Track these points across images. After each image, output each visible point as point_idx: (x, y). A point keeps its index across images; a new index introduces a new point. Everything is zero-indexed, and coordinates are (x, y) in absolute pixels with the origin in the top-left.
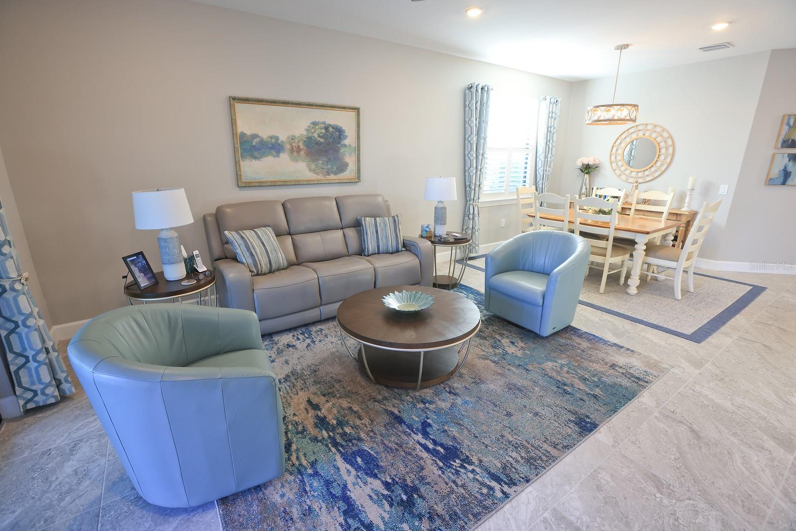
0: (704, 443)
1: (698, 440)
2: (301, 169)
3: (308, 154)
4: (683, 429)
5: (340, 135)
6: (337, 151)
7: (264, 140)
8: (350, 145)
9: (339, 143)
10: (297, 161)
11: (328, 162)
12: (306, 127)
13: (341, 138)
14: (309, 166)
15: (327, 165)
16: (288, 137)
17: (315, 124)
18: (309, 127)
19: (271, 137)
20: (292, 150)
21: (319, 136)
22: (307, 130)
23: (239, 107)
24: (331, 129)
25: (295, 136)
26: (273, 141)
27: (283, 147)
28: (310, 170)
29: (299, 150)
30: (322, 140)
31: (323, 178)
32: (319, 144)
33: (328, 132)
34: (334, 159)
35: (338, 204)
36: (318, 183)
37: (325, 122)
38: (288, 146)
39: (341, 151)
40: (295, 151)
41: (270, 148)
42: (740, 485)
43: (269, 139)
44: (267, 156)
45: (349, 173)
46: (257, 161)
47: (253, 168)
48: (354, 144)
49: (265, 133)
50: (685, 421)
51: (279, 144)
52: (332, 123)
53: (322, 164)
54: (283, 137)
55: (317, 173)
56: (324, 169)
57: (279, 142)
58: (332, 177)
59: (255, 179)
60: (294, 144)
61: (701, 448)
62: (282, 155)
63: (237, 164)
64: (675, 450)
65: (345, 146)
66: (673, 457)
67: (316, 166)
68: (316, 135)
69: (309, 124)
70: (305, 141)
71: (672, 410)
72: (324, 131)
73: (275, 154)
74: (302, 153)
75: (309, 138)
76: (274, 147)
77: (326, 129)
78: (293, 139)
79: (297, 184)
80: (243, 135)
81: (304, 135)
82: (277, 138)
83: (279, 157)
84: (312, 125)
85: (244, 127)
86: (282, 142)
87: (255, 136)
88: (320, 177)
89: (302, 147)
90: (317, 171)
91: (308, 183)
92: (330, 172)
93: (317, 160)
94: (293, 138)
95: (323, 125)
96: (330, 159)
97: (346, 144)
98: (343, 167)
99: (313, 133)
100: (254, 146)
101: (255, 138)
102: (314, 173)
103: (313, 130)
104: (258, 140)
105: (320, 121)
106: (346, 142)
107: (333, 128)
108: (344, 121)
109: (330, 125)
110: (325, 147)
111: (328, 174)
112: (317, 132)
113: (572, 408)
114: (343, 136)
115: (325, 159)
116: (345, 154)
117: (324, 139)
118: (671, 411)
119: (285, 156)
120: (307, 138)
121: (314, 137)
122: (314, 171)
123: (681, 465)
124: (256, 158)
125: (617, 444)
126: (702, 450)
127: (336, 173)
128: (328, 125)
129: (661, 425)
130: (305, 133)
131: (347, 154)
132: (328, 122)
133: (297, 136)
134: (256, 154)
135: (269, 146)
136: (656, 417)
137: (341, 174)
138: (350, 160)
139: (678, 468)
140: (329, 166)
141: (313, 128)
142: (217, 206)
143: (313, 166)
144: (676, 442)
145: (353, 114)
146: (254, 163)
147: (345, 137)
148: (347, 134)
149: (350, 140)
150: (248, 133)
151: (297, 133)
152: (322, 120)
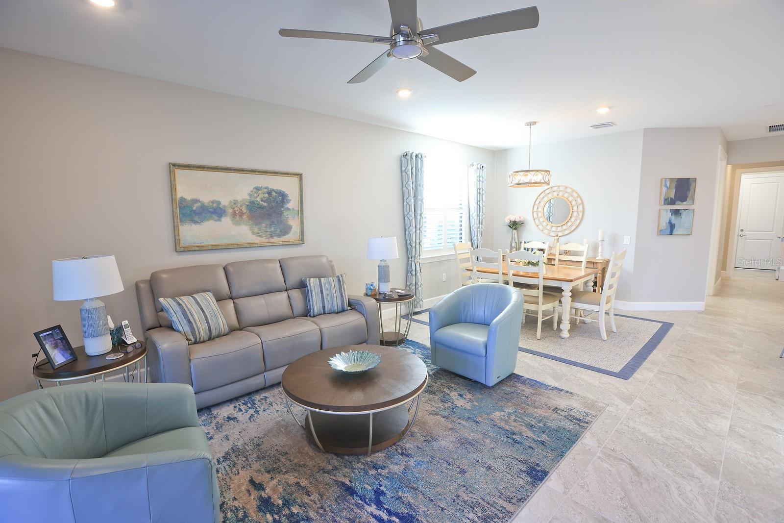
0: (644, 478)
1: (638, 476)
2: (244, 232)
3: (251, 218)
4: (624, 466)
5: (283, 199)
6: (281, 214)
7: (205, 204)
8: (293, 209)
9: (282, 207)
10: (239, 225)
11: (271, 225)
12: (249, 192)
13: (284, 202)
14: (251, 229)
15: (271, 228)
16: (231, 202)
17: (258, 189)
18: (252, 191)
19: (213, 202)
20: (234, 215)
21: (262, 201)
22: (250, 195)
23: (179, 173)
24: (274, 194)
25: (237, 201)
26: (215, 205)
27: (225, 211)
28: (253, 233)
29: (241, 214)
30: (265, 204)
31: (266, 240)
32: (261, 207)
33: (271, 197)
34: (278, 222)
35: (282, 266)
36: (262, 246)
37: (268, 187)
38: (231, 211)
39: (285, 214)
40: (237, 215)
41: (212, 213)
42: (680, 517)
43: (211, 204)
44: (208, 220)
46: (198, 226)
47: (191, 233)
48: (297, 208)
49: (206, 198)
50: (625, 458)
51: (221, 209)
52: (275, 188)
53: (265, 227)
54: (225, 202)
55: (260, 237)
56: (267, 232)
57: (221, 206)
58: (276, 239)
59: (195, 243)
60: (236, 209)
61: (641, 484)
62: (224, 219)
63: (175, 229)
64: (619, 489)
65: (288, 209)
66: (619, 497)
67: (260, 229)
68: (258, 199)
69: (252, 189)
70: (248, 205)
71: (613, 449)
72: (267, 195)
73: (216, 218)
74: (245, 217)
75: (252, 203)
76: (216, 211)
77: (269, 193)
78: (235, 204)
79: (240, 247)
80: (182, 199)
81: (247, 200)
82: (219, 203)
83: (221, 221)
84: (255, 190)
85: (184, 192)
86: (225, 206)
87: (195, 201)
88: (263, 240)
89: (244, 211)
90: (261, 234)
91: (251, 246)
92: (273, 235)
93: (260, 223)
94: (235, 202)
95: (266, 190)
96: (273, 222)
97: (289, 207)
98: (286, 230)
99: (256, 198)
100: (194, 211)
101: (196, 203)
102: (258, 236)
103: (256, 195)
104: (199, 204)
105: (263, 186)
106: (289, 205)
107: (276, 193)
108: (287, 186)
109: (273, 190)
110: (267, 210)
111: (272, 237)
112: (260, 197)
113: (522, 457)
114: (287, 200)
115: (268, 222)
116: (288, 217)
117: (267, 203)
118: (611, 450)
119: (226, 220)
120: (250, 202)
121: (257, 201)
122: (257, 234)
123: (627, 504)
124: (196, 222)
125: (567, 490)
126: (643, 485)
127: (279, 236)
128: (271, 190)
129: (605, 465)
130: (248, 198)
131: (290, 217)
132: (271, 187)
133: (239, 201)
134: (196, 218)
135: (211, 210)
136: (599, 458)
137: (284, 237)
138: (294, 223)
139: (625, 508)
140: (273, 229)
141: (255, 192)
142: (152, 273)
143: (256, 230)
144: (620, 481)
145: (296, 180)
146: (195, 227)
147: (289, 201)
148: (290, 198)
149: (293, 203)
150: (188, 197)
151: (240, 198)
152: (265, 185)
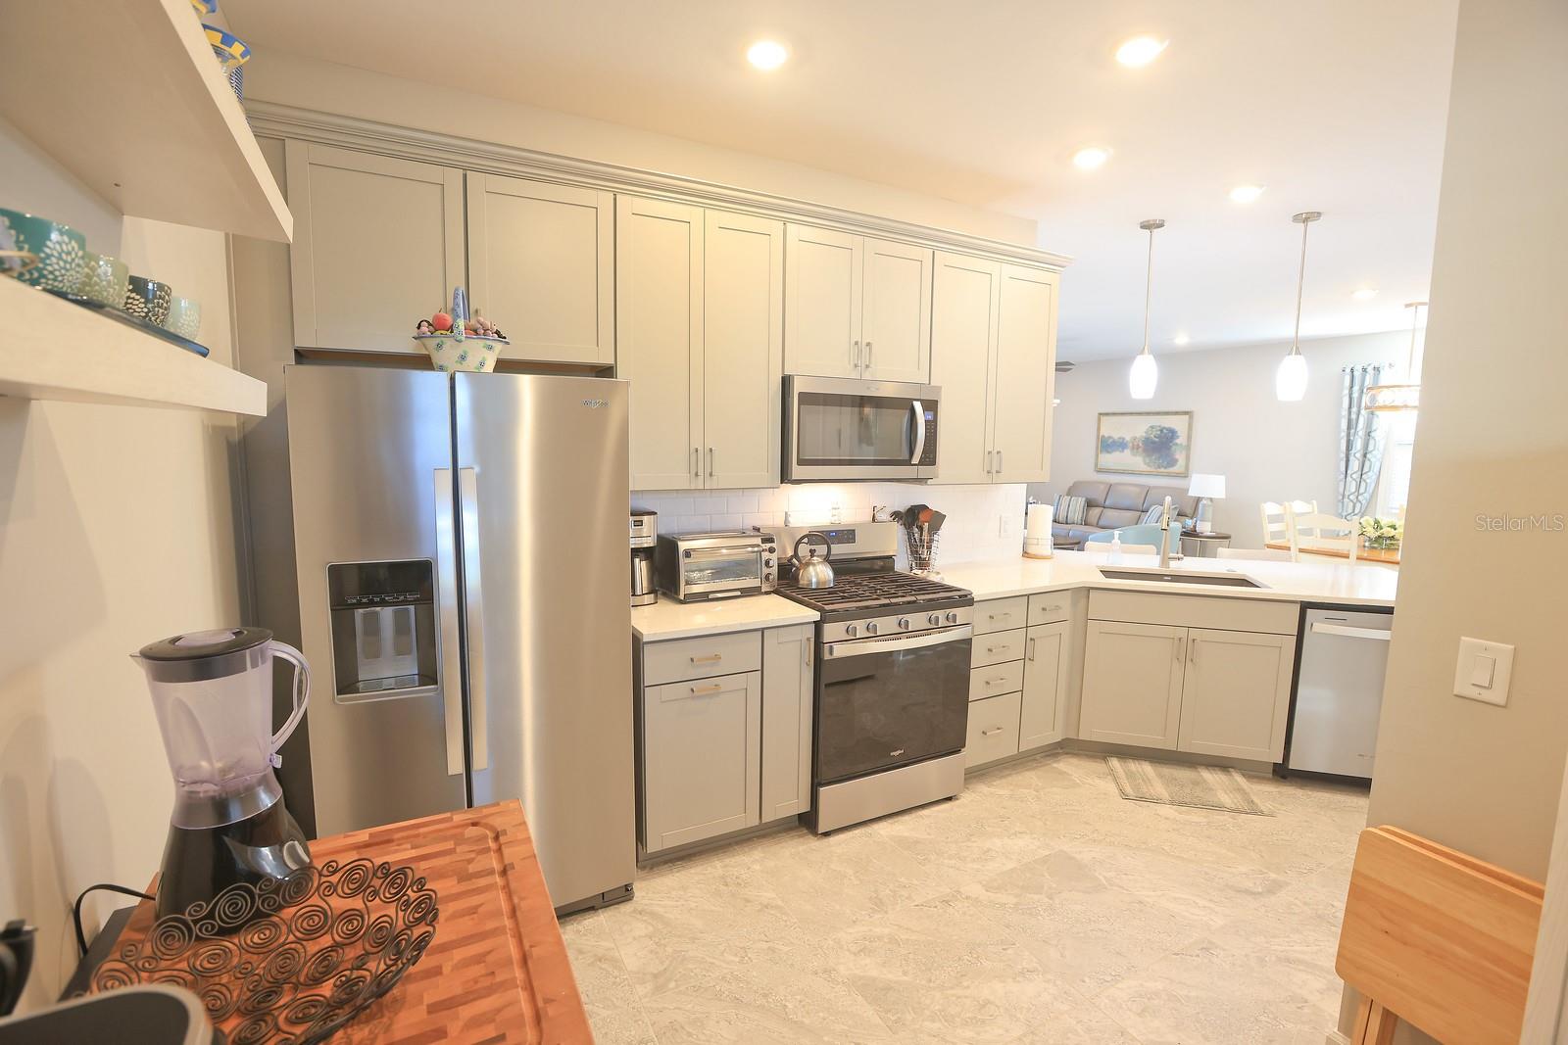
2: (1137, 461)
3: (1145, 450)
5: (1172, 435)
6: (1169, 448)
7: (1116, 440)
8: (1181, 444)
9: (1171, 442)
10: (1135, 456)
11: (1161, 457)
12: (1145, 430)
13: (1173, 438)
14: (1144, 461)
15: (1160, 460)
16: (1132, 438)
17: (1152, 427)
18: (1147, 430)
19: (1120, 438)
20: (1133, 448)
21: (1155, 437)
22: (1146, 433)
23: (1103, 418)
24: (1165, 431)
25: (1136, 437)
26: (1121, 440)
27: (1127, 445)
28: (1145, 463)
29: (1138, 447)
30: (1157, 440)
31: (1154, 470)
32: (1154, 443)
33: (1163, 433)
34: (1166, 455)
36: (1149, 474)
37: (1161, 426)
38: (1131, 445)
39: (1173, 449)
40: (1135, 448)
43: (1119, 440)
44: (1117, 451)
45: (1177, 468)
46: (1110, 455)
47: (1109, 460)
48: (1185, 443)
49: (1116, 436)
51: (1125, 443)
52: (1166, 426)
53: (1155, 459)
54: (1128, 438)
55: (1149, 466)
56: (1156, 463)
57: (1125, 441)
58: (1162, 470)
59: (1109, 467)
60: (1135, 443)
62: (1125, 451)
63: (1097, 456)
65: (1177, 444)
67: (1150, 460)
68: (1152, 436)
69: (1147, 428)
70: (1144, 441)
72: (1159, 433)
73: (1121, 450)
74: (1140, 450)
75: (1147, 439)
76: (1119, 445)
77: (1161, 431)
78: (1134, 439)
79: (1133, 473)
80: (1103, 436)
81: (1144, 436)
82: (1124, 439)
83: (1123, 452)
85: (1105, 432)
86: (1127, 441)
87: (1110, 437)
88: (1149, 469)
89: (1141, 445)
90: (1151, 464)
91: (1141, 474)
92: (1162, 466)
93: (1152, 456)
95: (1159, 428)
96: (1162, 455)
98: (1173, 462)
99: (1150, 434)
100: (1109, 445)
103: (1151, 432)
104: (1111, 440)
106: (1178, 441)
107: (1167, 430)
108: (1178, 424)
109: (1164, 428)
110: (1159, 445)
111: (1160, 468)
112: (1154, 434)
114: (1175, 436)
115: (1158, 455)
116: (1175, 452)
117: (1160, 439)
119: (1127, 452)
122: (1148, 464)
124: (1108, 452)
127: (1165, 468)
131: (1178, 451)
132: (1163, 425)
133: (1138, 437)
134: (1110, 450)
137: (1170, 469)
138: (1180, 457)
140: (1162, 461)
141: (1150, 430)
142: (1075, 480)
143: (1147, 460)
145: (1185, 417)
146: (1108, 456)
147: (1178, 437)
148: (1179, 434)
149: (1181, 440)
150: (1106, 435)
151: (1138, 435)
152: (1158, 424)
